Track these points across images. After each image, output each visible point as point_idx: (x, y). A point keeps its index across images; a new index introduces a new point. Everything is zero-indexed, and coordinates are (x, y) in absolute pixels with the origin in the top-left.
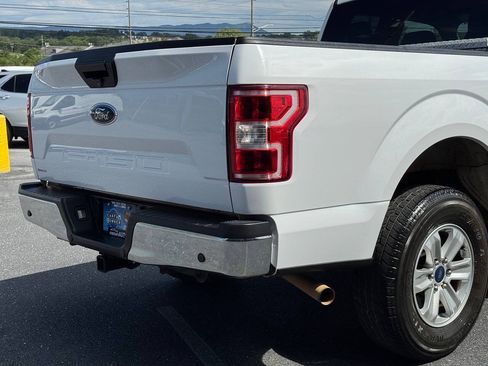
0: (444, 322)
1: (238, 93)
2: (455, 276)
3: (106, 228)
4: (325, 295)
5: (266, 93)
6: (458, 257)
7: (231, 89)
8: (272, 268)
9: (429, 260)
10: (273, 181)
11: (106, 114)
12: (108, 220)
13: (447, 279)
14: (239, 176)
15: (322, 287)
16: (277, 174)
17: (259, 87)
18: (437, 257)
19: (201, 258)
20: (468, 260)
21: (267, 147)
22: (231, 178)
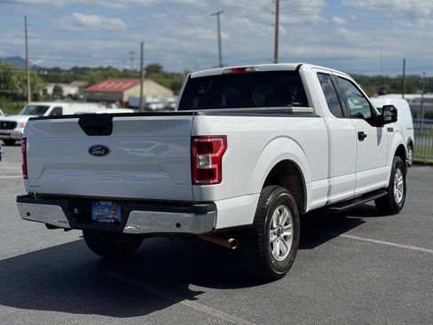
0: (282, 259)
1: (196, 140)
2: (285, 234)
3: (94, 218)
4: (233, 244)
5: (209, 140)
6: (286, 224)
7: (193, 138)
8: (214, 229)
9: (275, 225)
10: (213, 183)
11: (103, 151)
12: (96, 213)
13: (282, 236)
14: (197, 182)
15: (231, 240)
16: (216, 181)
17: (206, 137)
18: (278, 223)
19: (178, 225)
20: (290, 225)
21: (210, 167)
22: (194, 183)
